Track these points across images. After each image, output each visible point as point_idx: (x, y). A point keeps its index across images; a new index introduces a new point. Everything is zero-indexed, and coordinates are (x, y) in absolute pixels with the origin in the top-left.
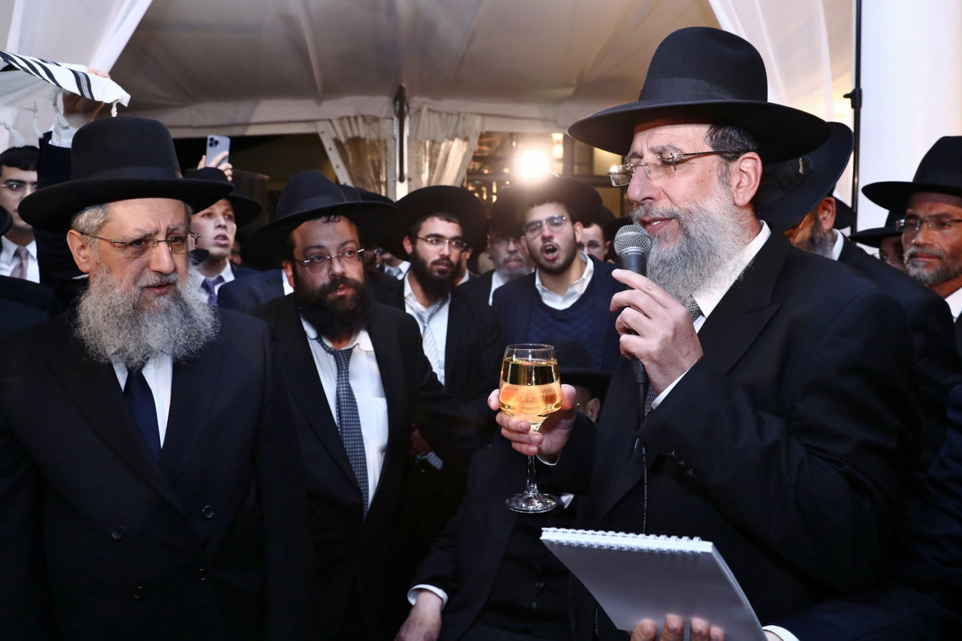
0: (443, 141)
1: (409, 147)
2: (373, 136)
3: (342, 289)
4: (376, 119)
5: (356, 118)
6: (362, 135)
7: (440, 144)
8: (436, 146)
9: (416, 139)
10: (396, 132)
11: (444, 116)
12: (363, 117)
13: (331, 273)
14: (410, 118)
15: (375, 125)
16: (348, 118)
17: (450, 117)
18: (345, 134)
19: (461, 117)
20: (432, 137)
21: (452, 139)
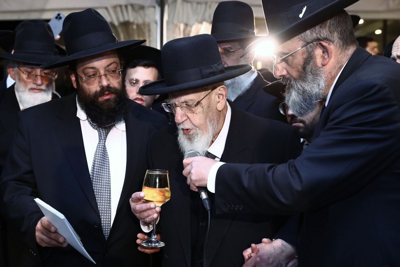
0: (194, 24)
1: (168, 29)
2: (140, 21)
3: (108, 95)
4: (142, 8)
5: (126, 6)
6: (131, 20)
7: (191, 27)
8: (188, 28)
9: (173, 23)
10: (158, 17)
11: (195, 5)
12: (132, 5)
13: (100, 85)
14: (169, 6)
15: (141, 12)
16: (121, 6)
17: (199, 6)
18: (118, 19)
19: (208, 6)
20: (185, 21)
21: (201, 22)
